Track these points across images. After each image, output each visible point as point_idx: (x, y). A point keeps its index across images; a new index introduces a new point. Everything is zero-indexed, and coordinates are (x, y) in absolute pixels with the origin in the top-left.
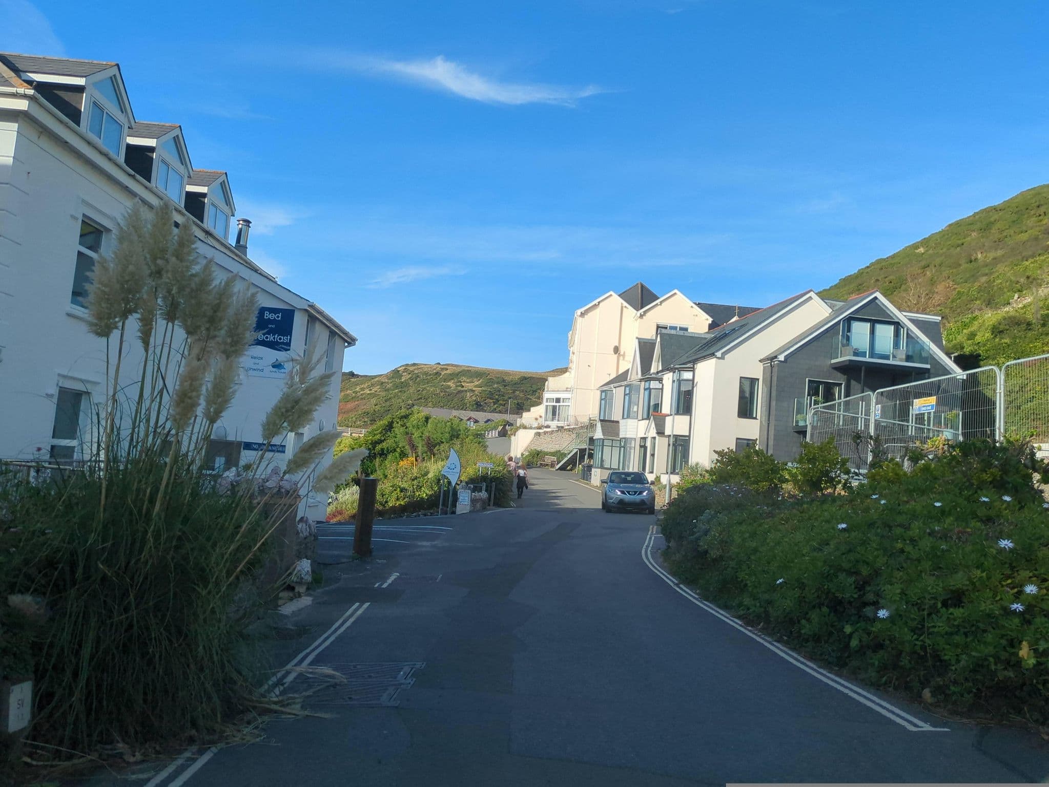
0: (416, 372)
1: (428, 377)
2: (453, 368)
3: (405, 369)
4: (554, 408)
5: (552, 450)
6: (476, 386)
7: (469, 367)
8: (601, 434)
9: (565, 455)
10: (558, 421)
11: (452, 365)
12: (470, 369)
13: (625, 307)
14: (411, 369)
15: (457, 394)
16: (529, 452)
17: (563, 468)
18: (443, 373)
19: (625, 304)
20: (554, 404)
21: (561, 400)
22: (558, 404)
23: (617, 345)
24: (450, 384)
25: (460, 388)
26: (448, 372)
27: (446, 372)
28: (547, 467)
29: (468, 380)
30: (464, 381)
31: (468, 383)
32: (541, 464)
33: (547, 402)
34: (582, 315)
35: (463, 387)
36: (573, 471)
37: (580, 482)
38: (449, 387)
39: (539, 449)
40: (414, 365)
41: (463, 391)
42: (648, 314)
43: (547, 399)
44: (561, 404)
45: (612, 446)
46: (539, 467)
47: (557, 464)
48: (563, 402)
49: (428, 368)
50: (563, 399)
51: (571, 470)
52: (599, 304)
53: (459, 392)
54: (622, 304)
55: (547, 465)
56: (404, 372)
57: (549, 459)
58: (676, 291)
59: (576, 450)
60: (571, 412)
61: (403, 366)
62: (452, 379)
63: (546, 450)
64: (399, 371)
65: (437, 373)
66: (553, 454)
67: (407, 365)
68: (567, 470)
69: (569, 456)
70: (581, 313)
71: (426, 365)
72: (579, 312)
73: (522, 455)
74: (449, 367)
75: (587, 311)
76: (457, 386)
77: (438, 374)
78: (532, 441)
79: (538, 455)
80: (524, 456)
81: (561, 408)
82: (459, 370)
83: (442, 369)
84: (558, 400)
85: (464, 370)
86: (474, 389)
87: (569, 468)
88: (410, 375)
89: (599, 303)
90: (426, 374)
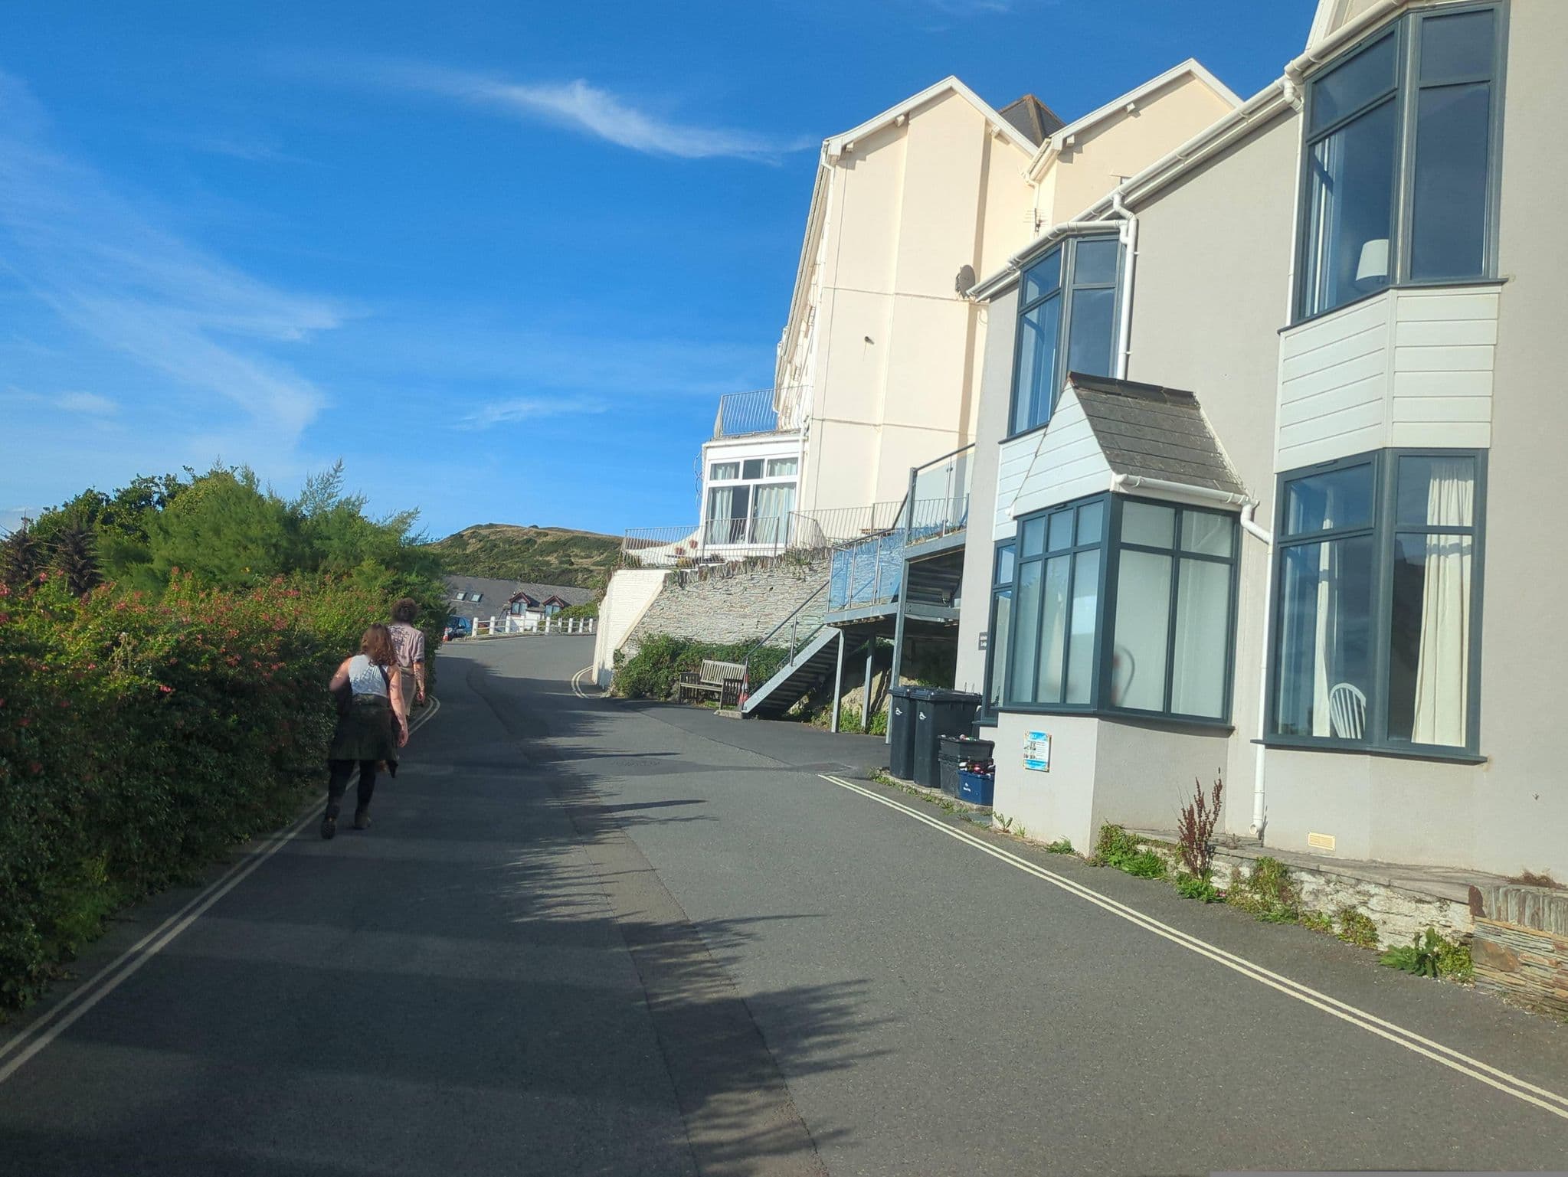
0: (492, 537)
1: (513, 547)
2: (559, 533)
3: (473, 533)
4: (740, 496)
5: (730, 640)
6: (596, 564)
7: (587, 533)
8: (1101, 461)
9: (783, 657)
10: (753, 540)
11: (559, 530)
12: (588, 536)
13: (1000, 135)
14: (484, 532)
15: (559, 575)
16: (643, 646)
17: (771, 710)
18: (539, 541)
19: (1000, 124)
20: (740, 482)
21: (765, 467)
22: (752, 483)
23: (971, 264)
24: (552, 559)
25: (566, 566)
26: (549, 539)
27: (545, 539)
28: (707, 704)
29: (583, 554)
30: (576, 556)
31: (582, 558)
32: (686, 692)
33: (714, 476)
34: (847, 157)
35: (572, 564)
36: (815, 724)
37: (886, 789)
38: (548, 564)
39: (678, 633)
40: (491, 526)
41: (570, 571)
42: (1091, 147)
43: (715, 467)
44: (765, 480)
45: (1177, 554)
46: (679, 704)
47: (750, 693)
48: (772, 473)
49: (513, 531)
50: (772, 462)
51: (805, 716)
52: (906, 123)
53: (563, 571)
54: (988, 123)
55: (708, 695)
56: (470, 538)
57: (716, 672)
58: (1192, 64)
59: (835, 631)
60: (802, 502)
61: (472, 528)
62: (556, 551)
63: (706, 638)
64: (462, 536)
65: (528, 541)
66: (732, 654)
67: (479, 526)
68: (792, 718)
69: (800, 660)
70: (844, 148)
71: (510, 526)
72: (835, 145)
73: (618, 656)
74: (550, 532)
75: (865, 146)
76: (561, 563)
77: (530, 542)
78: (657, 601)
79: (674, 655)
80: (626, 662)
81: (764, 494)
82: (567, 536)
83: (539, 534)
84: (753, 468)
85: (577, 537)
86: (592, 568)
87: (794, 709)
88: (482, 543)
89: (907, 115)
90: (509, 541)
